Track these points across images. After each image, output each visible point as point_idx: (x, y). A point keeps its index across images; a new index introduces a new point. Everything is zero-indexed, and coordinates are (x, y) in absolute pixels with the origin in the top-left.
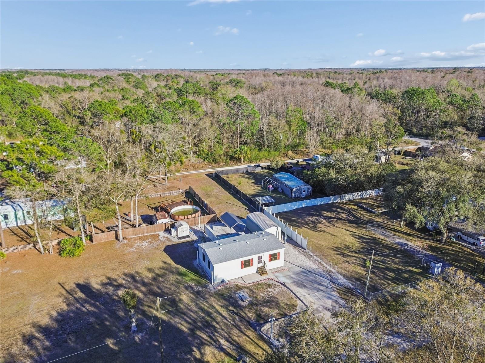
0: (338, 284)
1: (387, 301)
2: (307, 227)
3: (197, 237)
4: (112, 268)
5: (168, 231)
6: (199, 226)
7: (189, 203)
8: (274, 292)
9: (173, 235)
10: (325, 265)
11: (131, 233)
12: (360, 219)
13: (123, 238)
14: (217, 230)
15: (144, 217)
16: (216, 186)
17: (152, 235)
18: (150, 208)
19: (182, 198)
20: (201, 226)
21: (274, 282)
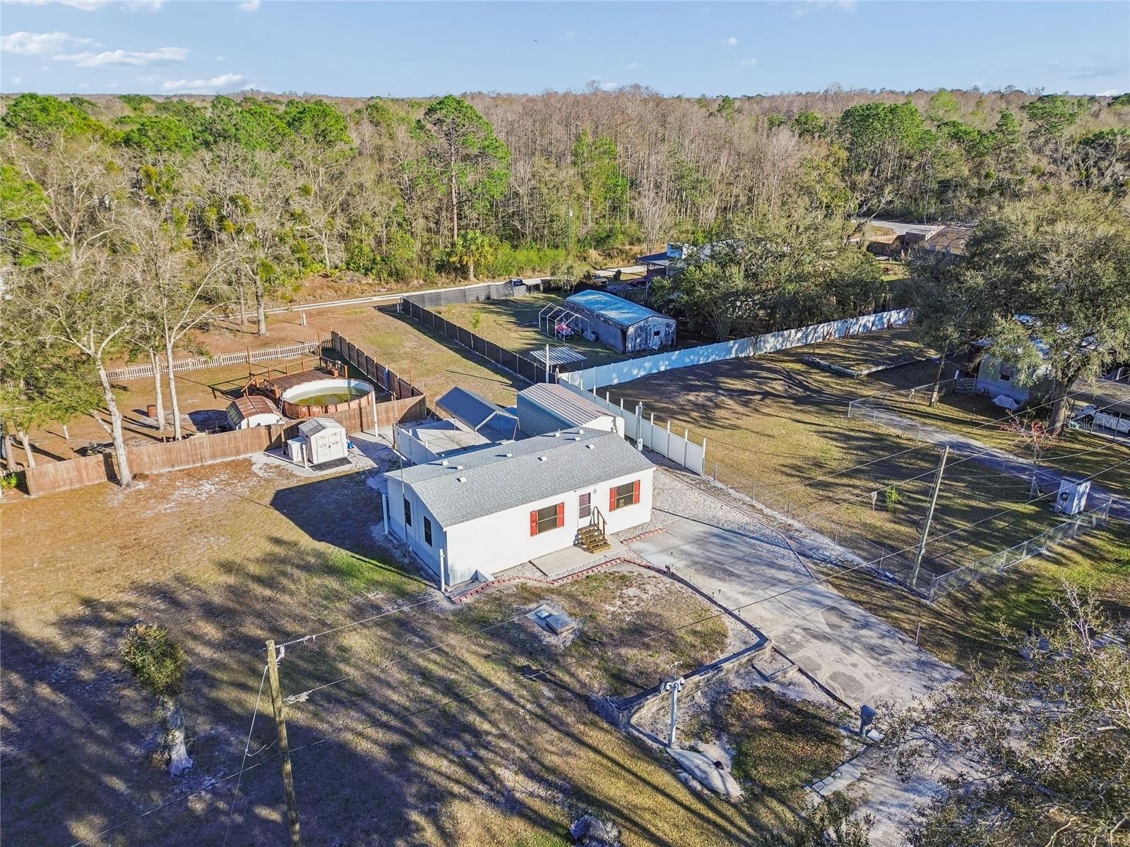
0: (824, 560)
1: (977, 597)
2: (686, 418)
3: (374, 460)
4: (95, 565)
5: (278, 447)
6: (377, 431)
7: (336, 373)
8: (644, 596)
9: (295, 460)
10: (767, 511)
11: (159, 458)
12: (820, 392)
13: (134, 477)
14: (430, 438)
15: (200, 418)
16: (409, 333)
17: (228, 464)
18: (217, 393)
19: (315, 361)
20: (383, 432)
21: (637, 569)
